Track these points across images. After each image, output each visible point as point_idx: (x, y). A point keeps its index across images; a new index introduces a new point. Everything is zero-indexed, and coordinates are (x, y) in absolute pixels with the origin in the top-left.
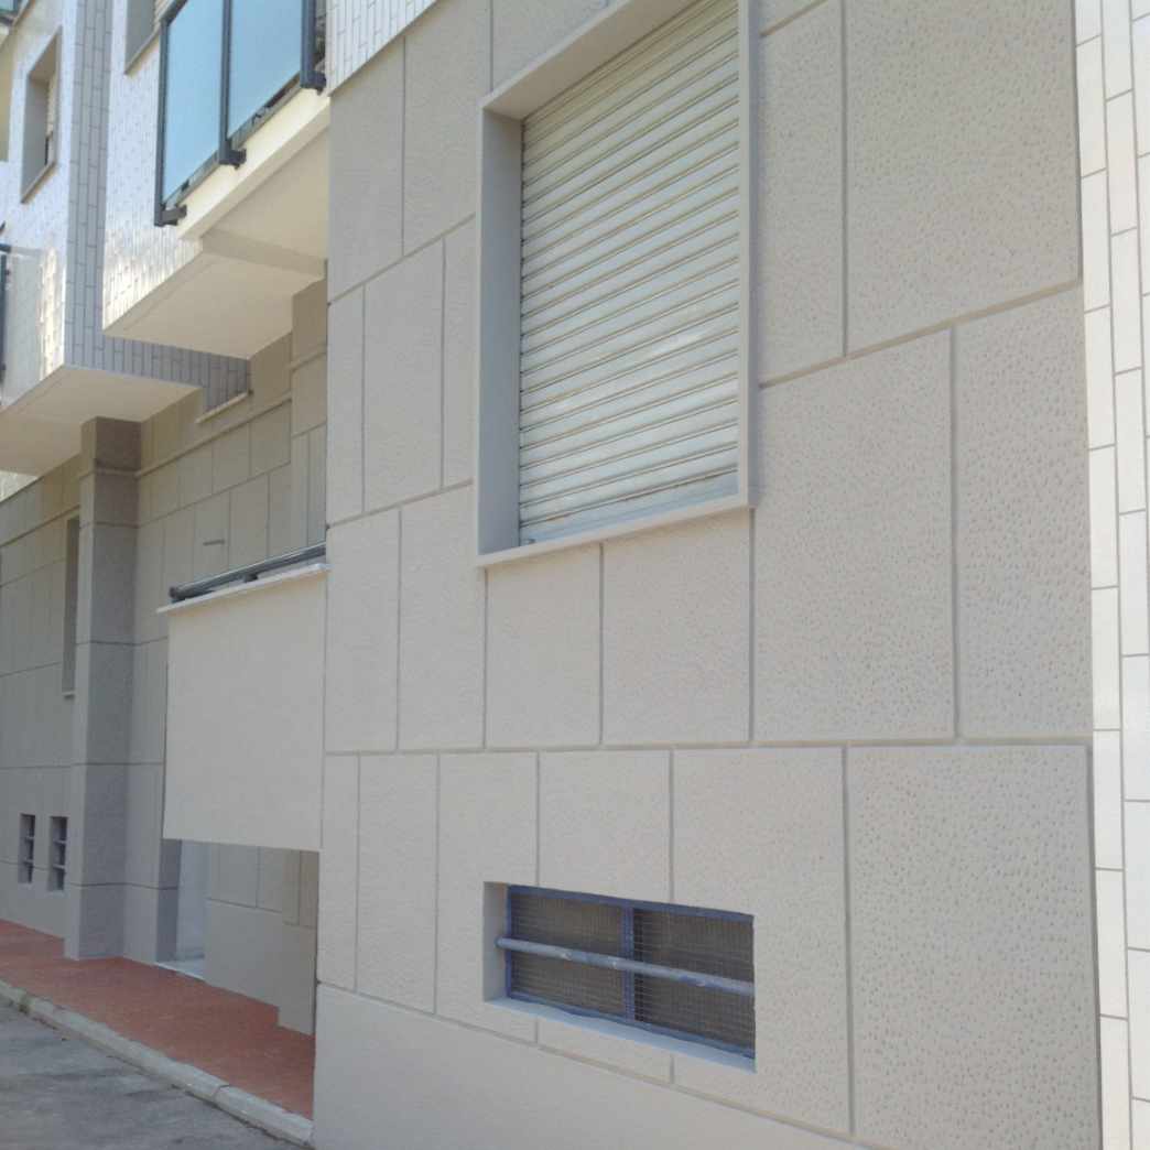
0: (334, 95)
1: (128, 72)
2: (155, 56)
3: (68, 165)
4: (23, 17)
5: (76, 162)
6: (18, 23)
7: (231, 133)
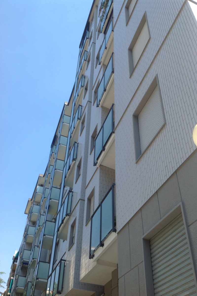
0: (118, 233)
1: (86, 226)
2: (90, 223)
3: (76, 243)
4: (71, 214)
5: (77, 243)
6: (70, 216)
7: (102, 240)
